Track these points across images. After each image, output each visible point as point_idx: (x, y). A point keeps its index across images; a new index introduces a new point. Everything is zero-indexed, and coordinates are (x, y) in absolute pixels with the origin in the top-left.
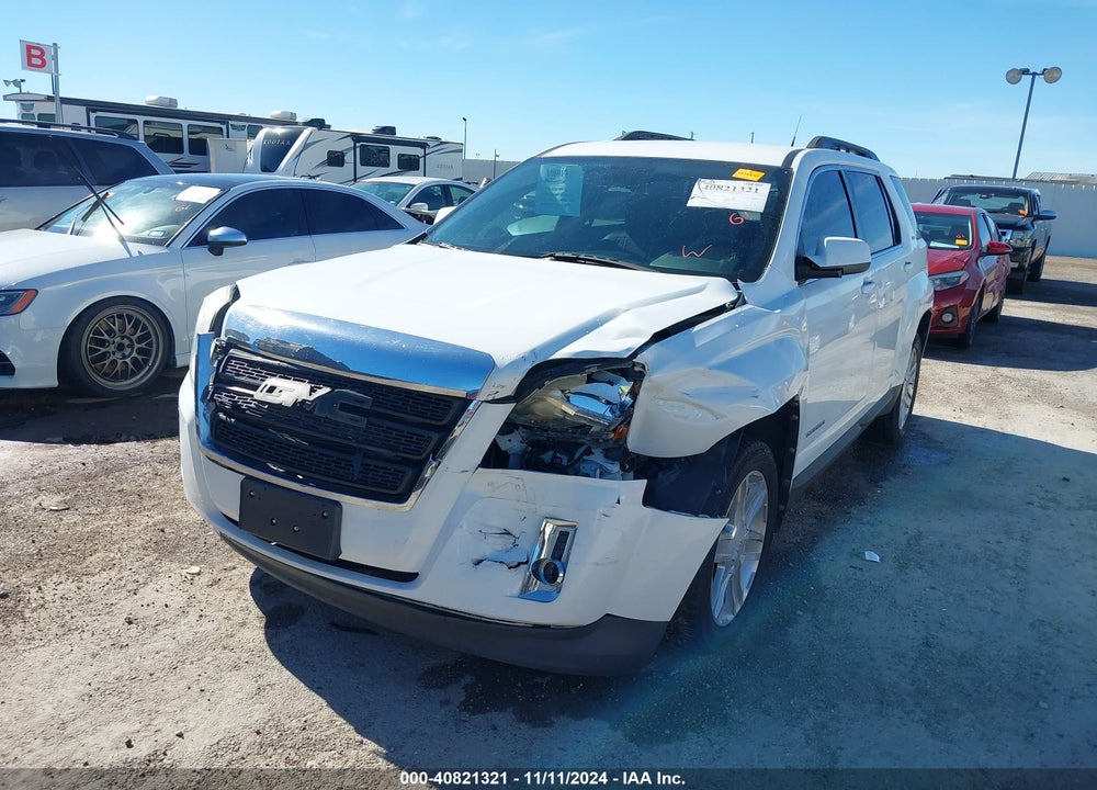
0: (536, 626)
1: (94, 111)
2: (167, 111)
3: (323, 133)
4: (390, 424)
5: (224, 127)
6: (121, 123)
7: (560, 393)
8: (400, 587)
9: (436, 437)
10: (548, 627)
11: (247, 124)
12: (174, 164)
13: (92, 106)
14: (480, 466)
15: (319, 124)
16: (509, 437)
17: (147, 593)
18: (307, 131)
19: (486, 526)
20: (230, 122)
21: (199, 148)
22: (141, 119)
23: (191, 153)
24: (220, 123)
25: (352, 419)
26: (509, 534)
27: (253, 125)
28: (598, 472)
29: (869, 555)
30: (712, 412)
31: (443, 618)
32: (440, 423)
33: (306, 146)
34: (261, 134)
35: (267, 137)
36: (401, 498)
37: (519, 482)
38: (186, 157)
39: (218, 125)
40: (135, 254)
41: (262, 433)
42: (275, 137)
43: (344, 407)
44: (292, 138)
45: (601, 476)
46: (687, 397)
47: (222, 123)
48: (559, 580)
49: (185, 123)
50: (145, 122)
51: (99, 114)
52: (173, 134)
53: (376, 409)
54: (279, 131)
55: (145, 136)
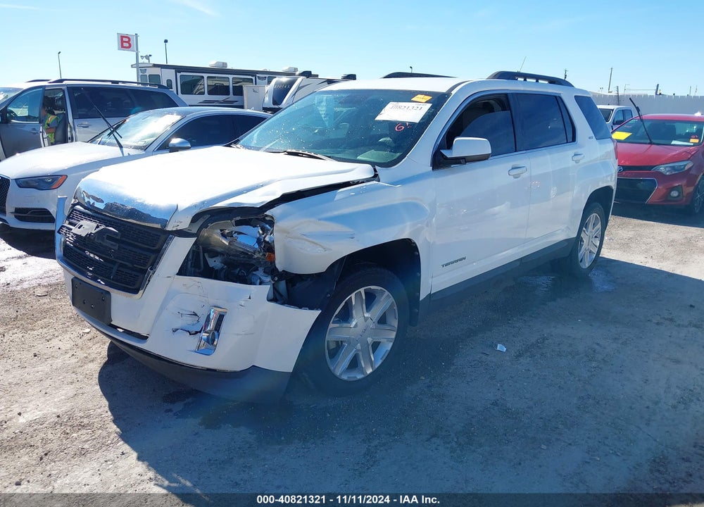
0: (208, 369)
1: (180, 72)
2: (222, 70)
3: (310, 80)
4: (130, 248)
5: (254, 78)
6: (196, 78)
7: (219, 231)
8: (139, 342)
9: (153, 257)
10: (215, 370)
11: (267, 76)
12: (225, 101)
13: (178, 69)
14: (178, 274)
15: (307, 74)
16: (214, 259)
17: (55, 342)
18: (300, 79)
19: (183, 310)
20: (258, 75)
21: (239, 91)
22: (205, 76)
23: (234, 94)
24: (251, 76)
25: (112, 245)
26: (196, 315)
27: (270, 75)
28: (259, 281)
29: (500, 347)
30: (322, 247)
31: (158, 361)
32: (155, 248)
33: (299, 88)
34: (274, 81)
35: (276, 84)
36: (136, 291)
37: (199, 284)
38: (231, 97)
39: (250, 77)
40: (126, 154)
41: (81, 252)
42: (281, 83)
43: (109, 238)
44: (291, 84)
45: (260, 284)
46: (304, 237)
47: (252, 76)
48: (215, 343)
49: (231, 77)
50: (208, 77)
51: (182, 73)
52: (226, 84)
53: (124, 239)
54: (285, 79)
55: (208, 86)
